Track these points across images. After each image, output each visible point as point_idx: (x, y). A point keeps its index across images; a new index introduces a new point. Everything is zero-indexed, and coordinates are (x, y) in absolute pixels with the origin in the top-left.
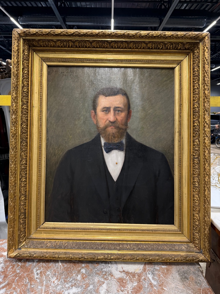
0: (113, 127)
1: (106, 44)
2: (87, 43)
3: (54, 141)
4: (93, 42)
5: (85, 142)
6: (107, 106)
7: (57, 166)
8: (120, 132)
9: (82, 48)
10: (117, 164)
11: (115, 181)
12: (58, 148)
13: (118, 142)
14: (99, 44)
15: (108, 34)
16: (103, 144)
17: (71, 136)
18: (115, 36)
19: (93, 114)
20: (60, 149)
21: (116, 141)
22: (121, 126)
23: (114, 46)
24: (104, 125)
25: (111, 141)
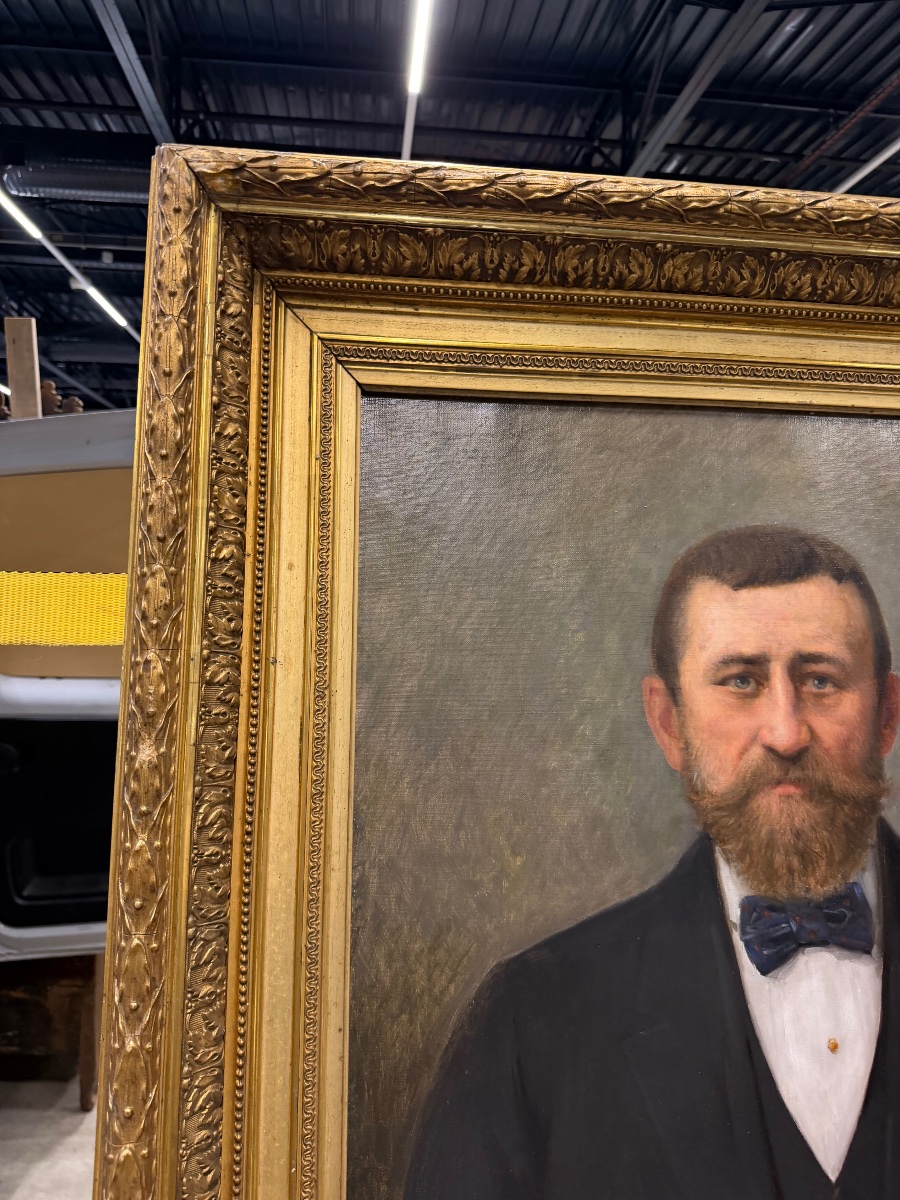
0: (792, 790)
1: (746, 273)
2: (636, 259)
3: (400, 899)
4: (673, 257)
5: (616, 899)
6: (749, 649)
8: (839, 822)
9: (593, 286)
10: (834, 1048)
11: (833, 1177)
12: (432, 950)
13: (829, 889)
14: (706, 270)
15: (785, 207)
16: (734, 913)
17: (519, 861)
18: (817, 226)
19: (659, 702)
20: (441, 953)
21: (819, 886)
22: (841, 781)
23: (794, 283)
24: (733, 778)
25: (787, 889)
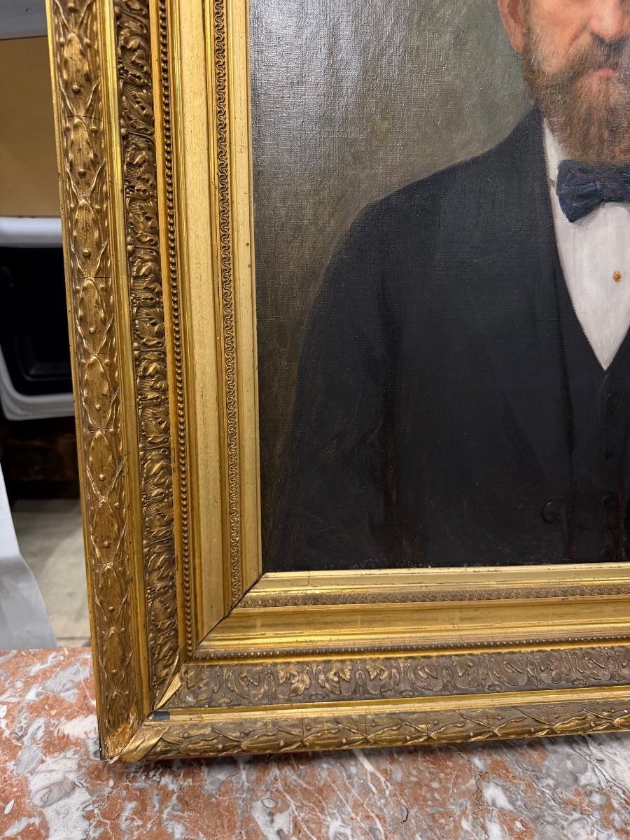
0: (610, 73)
5: (463, 157)
7: (314, 291)
10: (617, 278)
11: (605, 367)
16: (553, 173)
21: (622, 154)
24: (564, 61)
25: (597, 156)
